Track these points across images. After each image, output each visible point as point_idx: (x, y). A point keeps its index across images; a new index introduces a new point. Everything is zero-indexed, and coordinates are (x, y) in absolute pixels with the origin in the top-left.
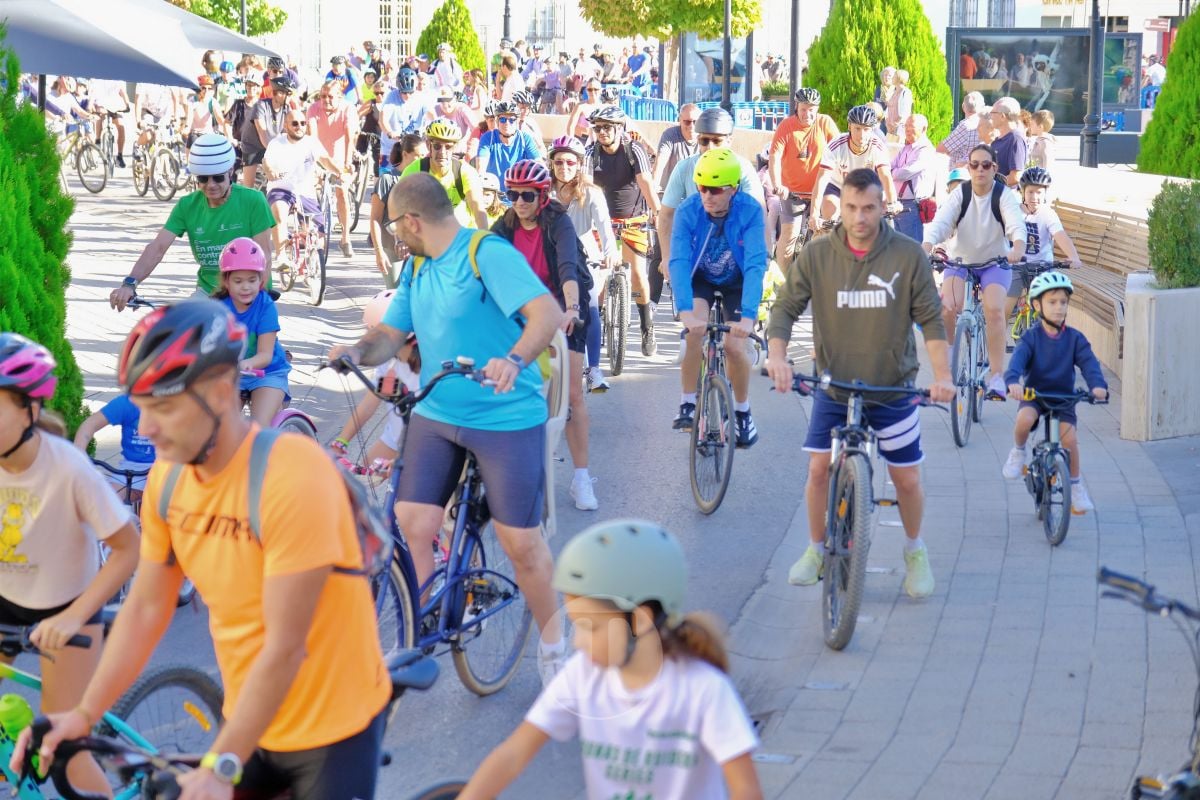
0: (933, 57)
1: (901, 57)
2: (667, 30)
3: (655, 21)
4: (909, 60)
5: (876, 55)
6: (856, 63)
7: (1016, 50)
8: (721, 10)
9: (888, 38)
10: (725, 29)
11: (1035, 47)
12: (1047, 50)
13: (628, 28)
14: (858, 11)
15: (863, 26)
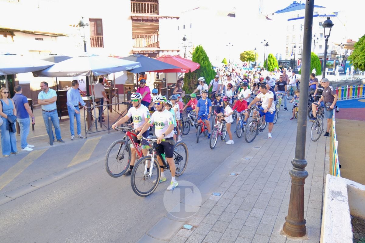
0: (276, 64)
1: (273, 63)
2: (248, 61)
3: (247, 60)
4: (274, 64)
5: (271, 63)
6: (269, 64)
7: (286, 62)
8: (255, 59)
9: (272, 62)
10: (255, 61)
11: (287, 62)
12: (288, 63)
13: (244, 61)
14: (269, 59)
15: (270, 60)
